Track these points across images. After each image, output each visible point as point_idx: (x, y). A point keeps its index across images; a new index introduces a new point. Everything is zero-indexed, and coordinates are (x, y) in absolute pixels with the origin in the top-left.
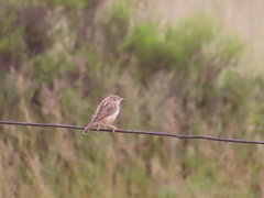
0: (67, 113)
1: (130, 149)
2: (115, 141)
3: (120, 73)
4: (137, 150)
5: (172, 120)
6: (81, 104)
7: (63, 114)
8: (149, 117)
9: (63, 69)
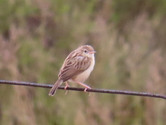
0: (26, 70)
1: (105, 115)
2: (86, 104)
3: (92, 19)
4: (113, 116)
5: (157, 78)
6: (43, 57)
7: (20, 69)
8: (128, 75)
9: (21, 13)
